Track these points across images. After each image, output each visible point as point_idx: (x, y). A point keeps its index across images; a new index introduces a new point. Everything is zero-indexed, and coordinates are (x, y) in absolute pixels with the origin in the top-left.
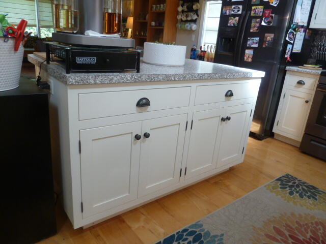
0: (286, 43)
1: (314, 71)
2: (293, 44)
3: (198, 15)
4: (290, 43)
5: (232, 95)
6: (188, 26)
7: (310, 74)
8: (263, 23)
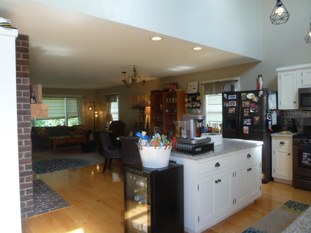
0: (268, 121)
1: (288, 136)
2: (271, 121)
3: (200, 104)
4: (270, 121)
5: (250, 156)
6: (194, 111)
7: (286, 137)
8: (251, 111)
